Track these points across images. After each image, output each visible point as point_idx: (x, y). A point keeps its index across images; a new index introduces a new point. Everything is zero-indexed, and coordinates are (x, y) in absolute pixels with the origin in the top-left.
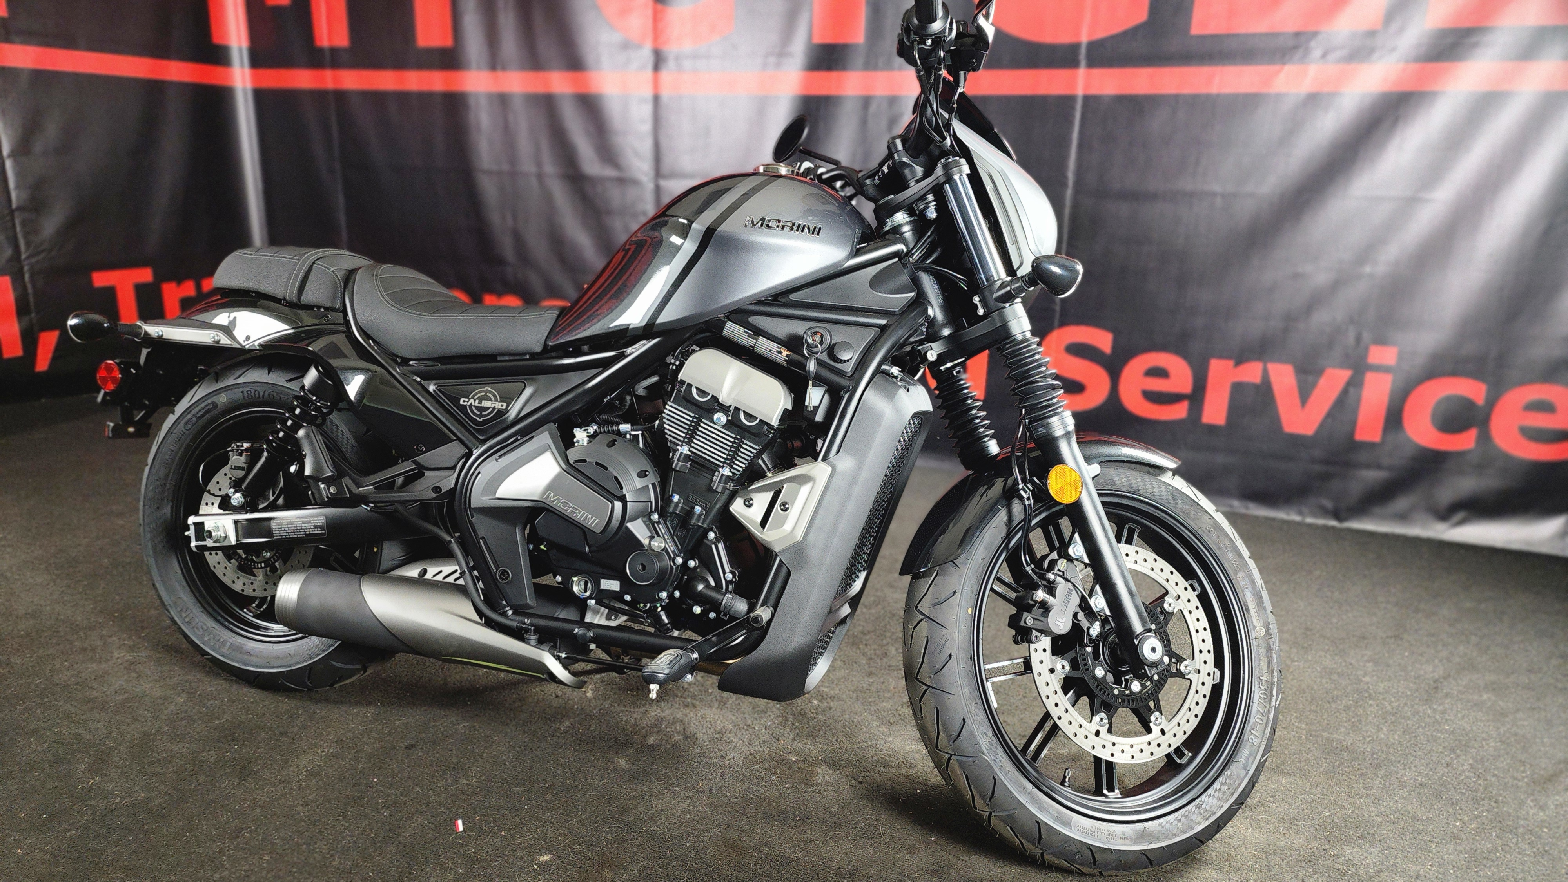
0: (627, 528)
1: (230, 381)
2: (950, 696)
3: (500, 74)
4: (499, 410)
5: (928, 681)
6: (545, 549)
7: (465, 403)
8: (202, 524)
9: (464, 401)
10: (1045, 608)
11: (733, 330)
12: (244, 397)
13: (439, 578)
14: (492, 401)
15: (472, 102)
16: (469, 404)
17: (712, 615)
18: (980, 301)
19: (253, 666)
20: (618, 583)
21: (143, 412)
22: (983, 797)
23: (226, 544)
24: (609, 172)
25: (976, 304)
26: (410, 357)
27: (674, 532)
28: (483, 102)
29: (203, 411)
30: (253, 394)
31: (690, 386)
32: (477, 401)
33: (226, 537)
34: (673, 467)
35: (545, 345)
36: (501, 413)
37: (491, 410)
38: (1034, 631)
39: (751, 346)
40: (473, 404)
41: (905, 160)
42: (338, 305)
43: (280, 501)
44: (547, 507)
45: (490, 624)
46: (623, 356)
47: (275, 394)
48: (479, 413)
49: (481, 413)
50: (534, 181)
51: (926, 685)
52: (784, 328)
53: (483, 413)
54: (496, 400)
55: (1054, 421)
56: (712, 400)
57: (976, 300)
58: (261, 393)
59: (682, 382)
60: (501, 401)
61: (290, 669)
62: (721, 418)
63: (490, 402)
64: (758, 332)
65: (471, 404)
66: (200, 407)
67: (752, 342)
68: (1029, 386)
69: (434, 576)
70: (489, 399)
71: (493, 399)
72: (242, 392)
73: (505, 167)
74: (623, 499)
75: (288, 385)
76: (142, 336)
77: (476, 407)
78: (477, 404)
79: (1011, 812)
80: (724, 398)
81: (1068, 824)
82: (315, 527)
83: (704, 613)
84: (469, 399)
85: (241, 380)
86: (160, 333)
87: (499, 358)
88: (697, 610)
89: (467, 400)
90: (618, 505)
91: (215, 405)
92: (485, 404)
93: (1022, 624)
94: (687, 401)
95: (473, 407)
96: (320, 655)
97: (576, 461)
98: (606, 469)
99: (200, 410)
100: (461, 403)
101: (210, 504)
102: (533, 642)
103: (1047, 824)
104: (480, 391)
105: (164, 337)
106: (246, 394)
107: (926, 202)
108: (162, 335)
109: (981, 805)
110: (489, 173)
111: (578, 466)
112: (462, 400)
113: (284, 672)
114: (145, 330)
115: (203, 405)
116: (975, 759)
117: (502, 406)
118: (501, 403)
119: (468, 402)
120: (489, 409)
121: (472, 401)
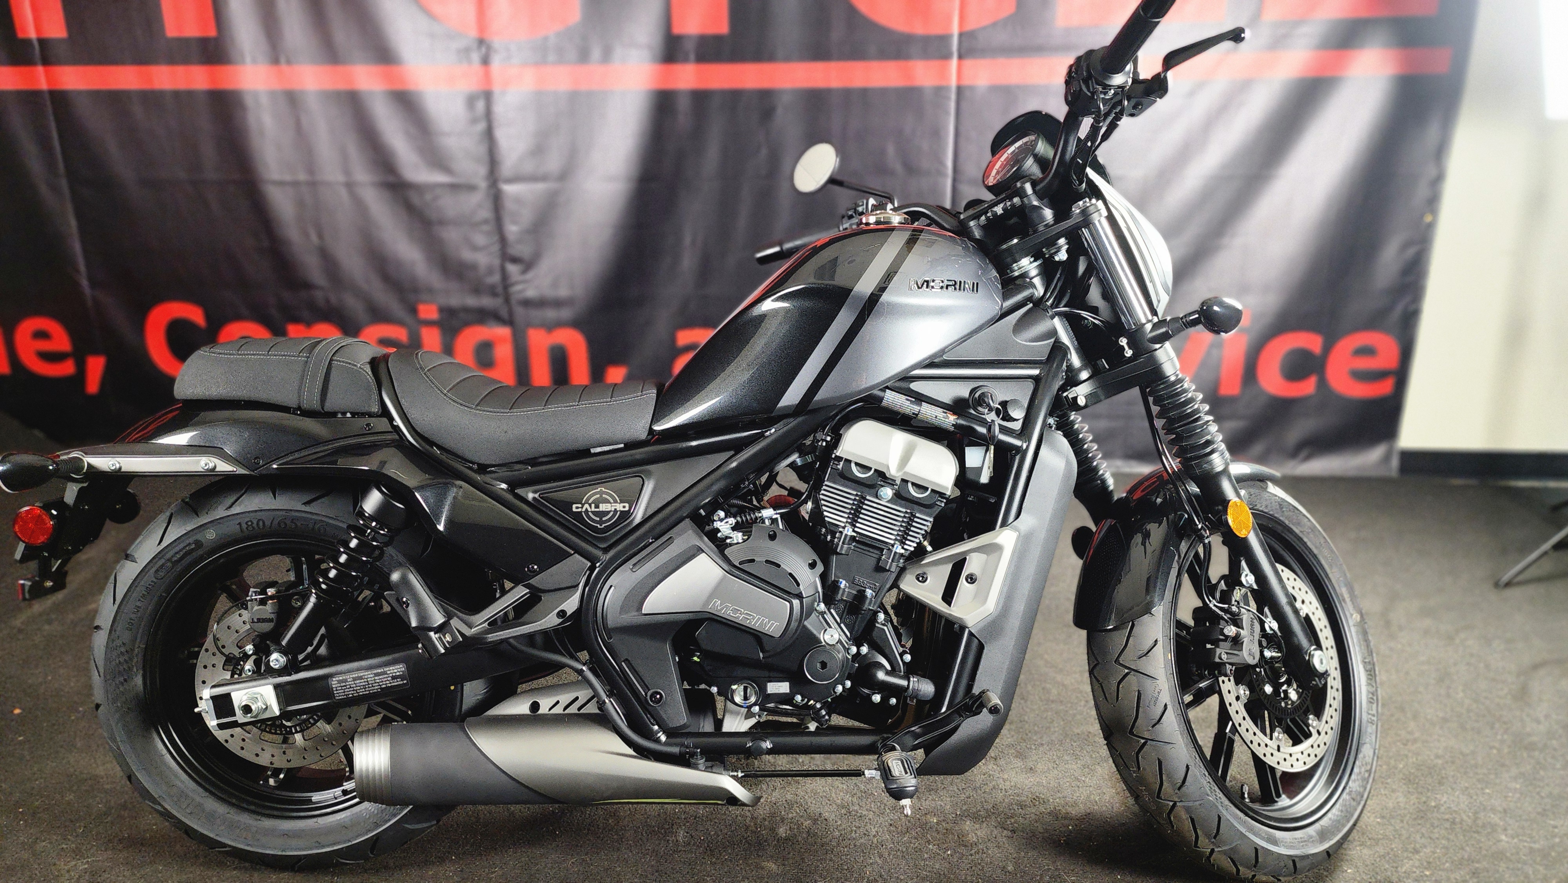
0: (804, 626)
1: (220, 512)
2: (1172, 746)
4: (622, 512)
5: (1146, 735)
6: (698, 660)
7: (579, 510)
8: (228, 696)
9: (577, 508)
10: (1236, 641)
11: (894, 400)
12: (242, 531)
13: (558, 710)
14: (611, 503)
16: (584, 510)
17: (893, 701)
18: (1128, 343)
19: (296, 850)
20: (787, 684)
21: (59, 561)
22: (1208, 836)
23: (266, 715)
24: (440, 178)
25: (1123, 346)
26: (488, 462)
27: (841, 619)
29: (182, 553)
30: (255, 525)
31: (848, 461)
32: (593, 505)
33: (267, 707)
34: (838, 551)
35: (651, 431)
36: (625, 515)
37: (612, 513)
38: (1227, 665)
39: (913, 414)
40: (589, 509)
41: (1035, 203)
42: (375, 409)
43: (323, 651)
44: (711, 616)
45: (643, 753)
46: (761, 436)
47: (288, 522)
48: (598, 519)
49: (601, 519)
50: (343, 193)
51: (1143, 738)
52: (947, 392)
53: (604, 519)
54: (616, 502)
55: (1215, 456)
56: (876, 474)
57: (1123, 342)
58: (268, 523)
59: (839, 459)
60: (622, 502)
61: (350, 844)
62: (887, 492)
63: (609, 505)
64: (920, 398)
65: (586, 509)
66: (177, 549)
67: (916, 408)
68: (1188, 426)
69: (550, 709)
70: (607, 501)
71: (612, 501)
72: (240, 524)
73: (302, 177)
74: (800, 596)
75: (307, 509)
76: (85, 471)
77: (593, 512)
78: (593, 509)
79: (1234, 845)
80: (893, 472)
81: (1275, 842)
82: (393, 678)
83: (885, 700)
84: (583, 505)
85: (236, 510)
86: (118, 466)
87: (593, 451)
88: (877, 698)
89: (580, 505)
90: (796, 602)
91: (199, 544)
92: (603, 507)
93: (1217, 660)
94: (845, 477)
95: (590, 513)
96: (390, 820)
97: (741, 563)
98: (778, 566)
99: (176, 553)
100: (574, 510)
101: (210, 667)
102: (701, 767)
103: (1263, 848)
104: (594, 493)
105: (123, 470)
106: (244, 526)
107: (1057, 246)
108: (120, 468)
109: (1205, 845)
110: (281, 184)
111: (745, 567)
112: (574, 506)
113: (342, 848)
114: (88, 463)
115: (182, 546)
116: (1202, 802)
117: (624, 507)
118: (622, 505)
119: (582, 508)
120: (609, 512)
121: (586, 506)
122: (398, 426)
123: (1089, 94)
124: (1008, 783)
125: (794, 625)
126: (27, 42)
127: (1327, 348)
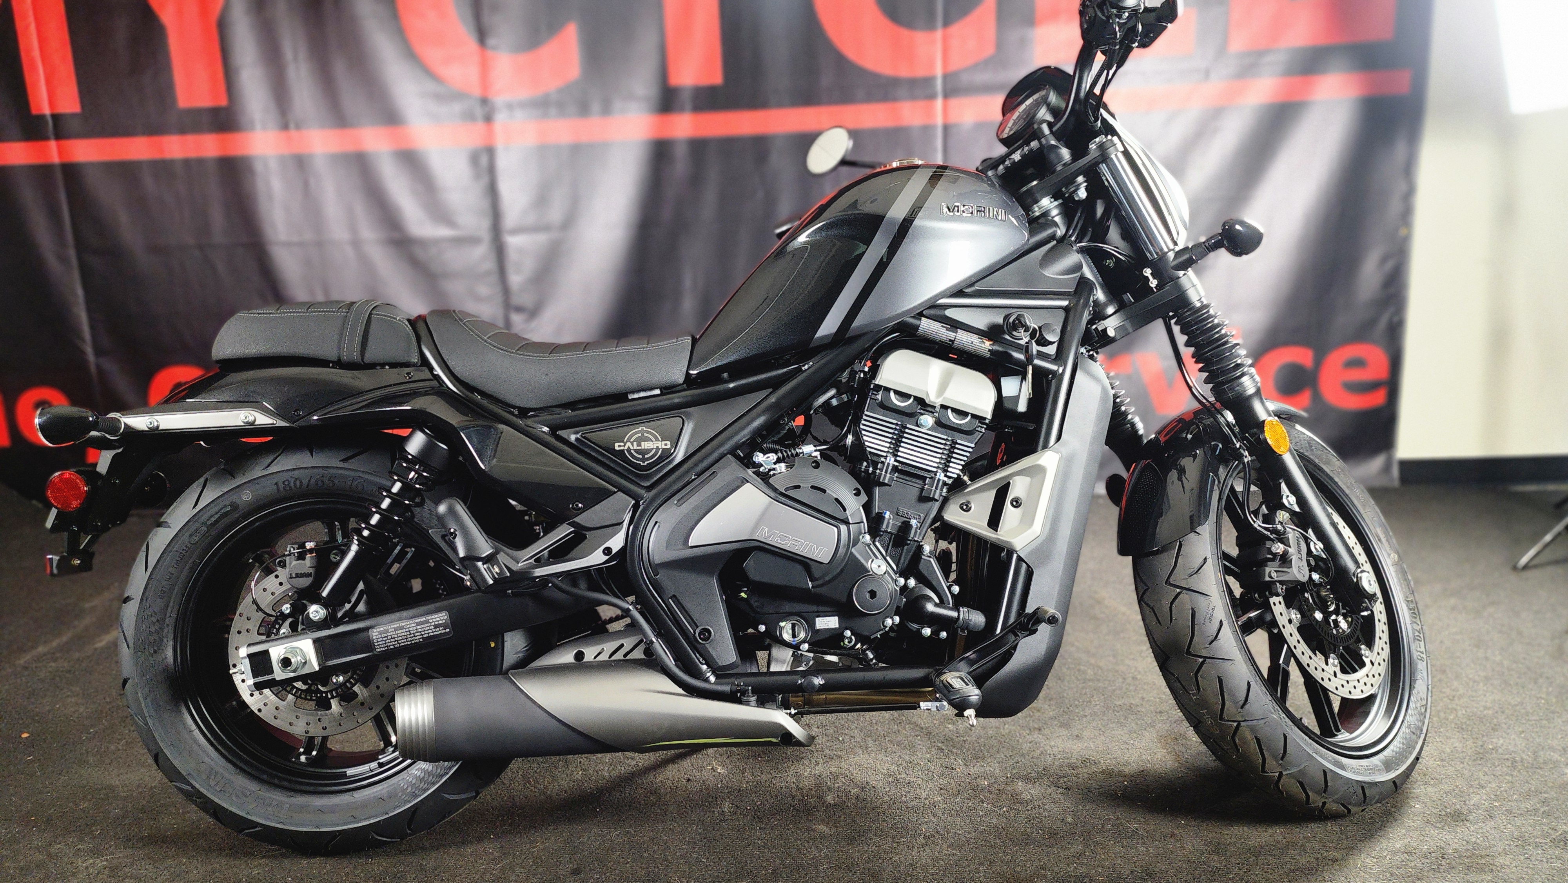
0: (851, 553)
1: (257, 472)
2: (1231, 662)
3: (293, 132)
4: (663, 449)
5: (1204, 653)
6: (745, 596)
7: (622, 448)
8: (266, 653)
9: (619, 446)
10: (1285, 560)
11: (928, 326)
12: (278, 490)
13: (604, 657)
14: (653, 441)
15: (259, 167)
16: (626, 448)
17: (944, 634)
18: (1152, 274)
19: (331, 825)
20: (836, 618)
21: (90, 536)
22: (1275, 757)
23: (306, 671)
24: (443, 232)
25: (1147, 277)
26: (528, 406)
27: (886, 552)
28: (273, 165)
29: (217, 516)
30: (292, 484)
31: (888, 390)
32: (635, 444)
33: (305, 663)
34: (881, 480)
35: (688, 374)
36: (666, 455)
37: (654, 450)
38: (1278, 584)
39: (950, 340)
40: (631, 447)
41: (1053, 142)
42: (415, 359)
43: (361, 608)
44: (757, 544)
45: (692, 692)
46: (799, 371)
47: (326, 480)
48: (641, 457)
49: (643, 456)
50: (350, 252)
51: (1201, 657)
52: (982, 321)
53: (646, 456)
54: (657, 439)
55: (1245, 380)
56: (915, 403)
57: (1148, 272)
58: (305, 482)
59: (878, 388)
60: (663, 440)
61: (387, 816)
62: (928, 420)
63: (651, 443)
64: (955, 325)
65: (629, 447)
66: (213, 511)
67: (952, 335)
68: (1216, 350)
69: (595, 658)
70: (647, 440)
71: (654, 439)
72: (276, 484)
73: (308, 236)
74: (846, 522)
75: (346, 465)
76: (121, 431)
77: (635, 450)
78: (635, 447)
79: (1303, 766)
80: (933, 398)
81: (1343, 767)
82: (436, 626)
83: (935, 633)
84: (625, 443)
85: (273, 469)
86: (156, 424)
87: (631, 397)
88: (927, 632)
89: (622, 444)
90: (843, 528)
91: (235, 507)
92: (645, 445)
93: (1267, 579)
94: (885, 407)
95: (632, 451)
96: (428, 789)
97: (786, 490)
98: (824, 491)
99: (212, 516)
100: (617, 448)
101: (244, 632)
103: (1332, 770)
104: (636, 432)
105: (161, 428)
106: (281, 486)
107: (1076, 184)
108: (158, 427)
109: (1273, 768)
110: (289, 244)
111: (791, 493)
112: (616, 445)
113: (379, 821)
114: (125, 424)
115: (216, 509)
116: (1266, 720)
117: (666, 445)
118: (664, 443)
119: (624, 446)
120: (651, 450)
121: (629, 444)
122: (438, 375)
123: (1104, 18)
124: (1055, 749)
125: (842, 550)
126: (42, 117)
127: (1319, 362)
